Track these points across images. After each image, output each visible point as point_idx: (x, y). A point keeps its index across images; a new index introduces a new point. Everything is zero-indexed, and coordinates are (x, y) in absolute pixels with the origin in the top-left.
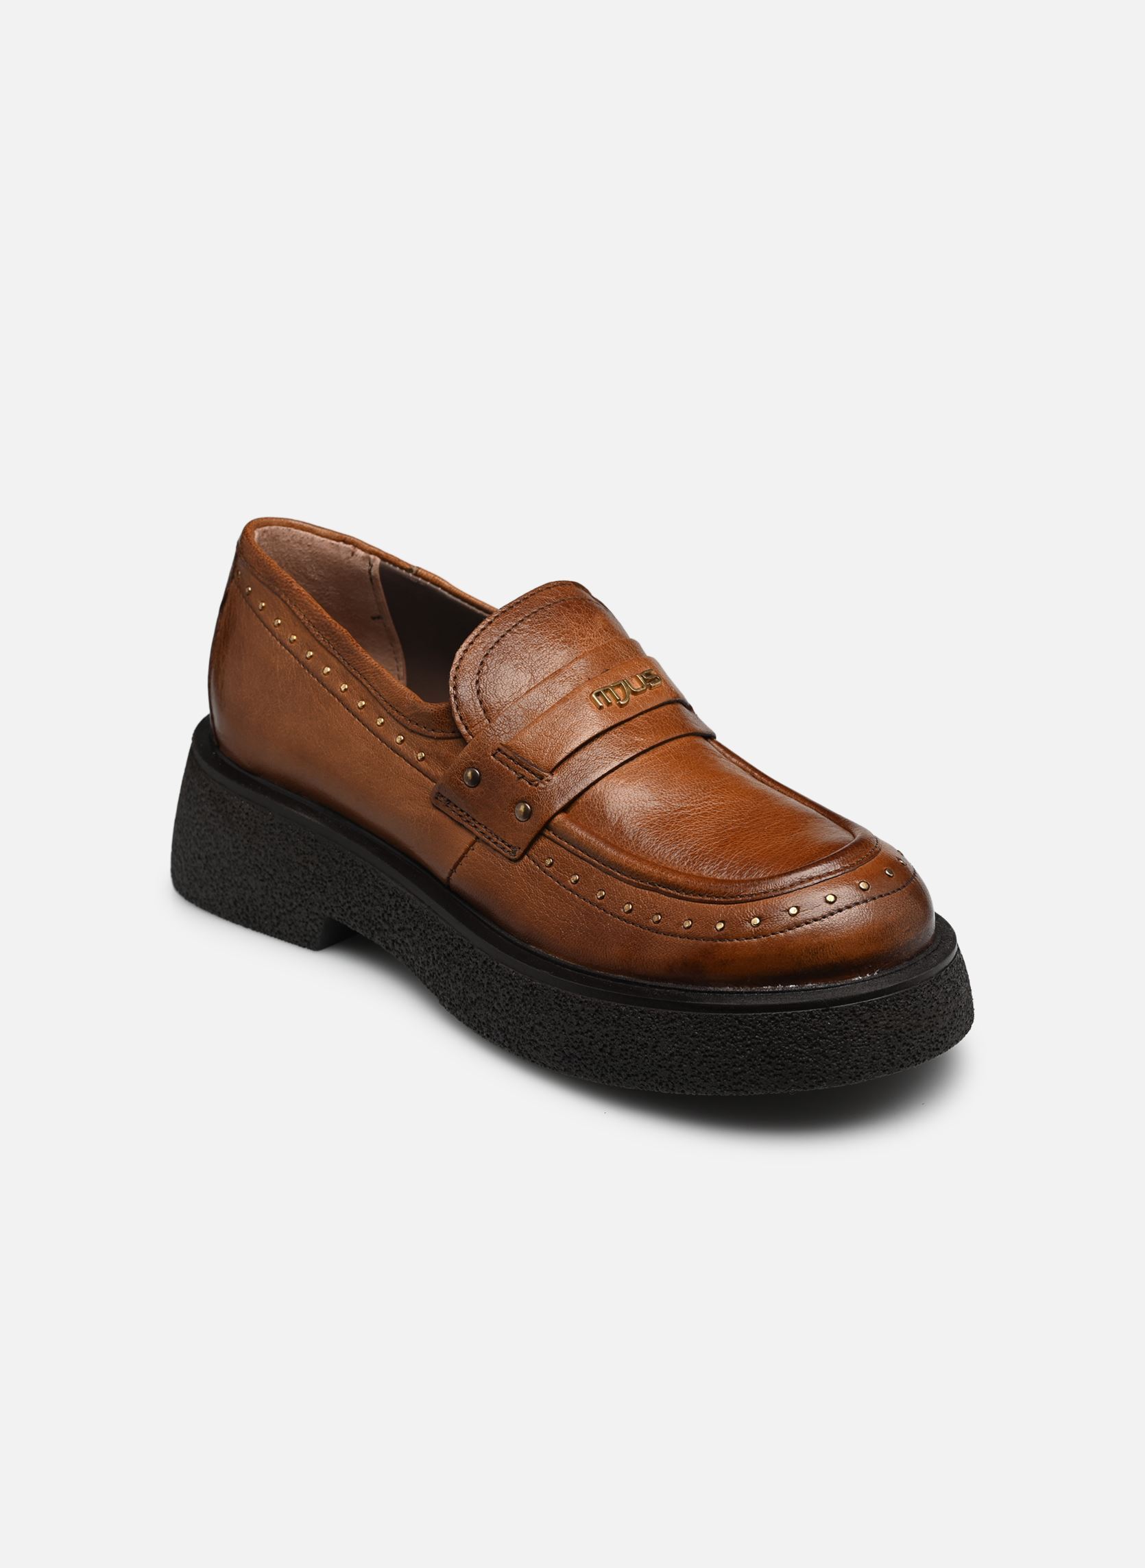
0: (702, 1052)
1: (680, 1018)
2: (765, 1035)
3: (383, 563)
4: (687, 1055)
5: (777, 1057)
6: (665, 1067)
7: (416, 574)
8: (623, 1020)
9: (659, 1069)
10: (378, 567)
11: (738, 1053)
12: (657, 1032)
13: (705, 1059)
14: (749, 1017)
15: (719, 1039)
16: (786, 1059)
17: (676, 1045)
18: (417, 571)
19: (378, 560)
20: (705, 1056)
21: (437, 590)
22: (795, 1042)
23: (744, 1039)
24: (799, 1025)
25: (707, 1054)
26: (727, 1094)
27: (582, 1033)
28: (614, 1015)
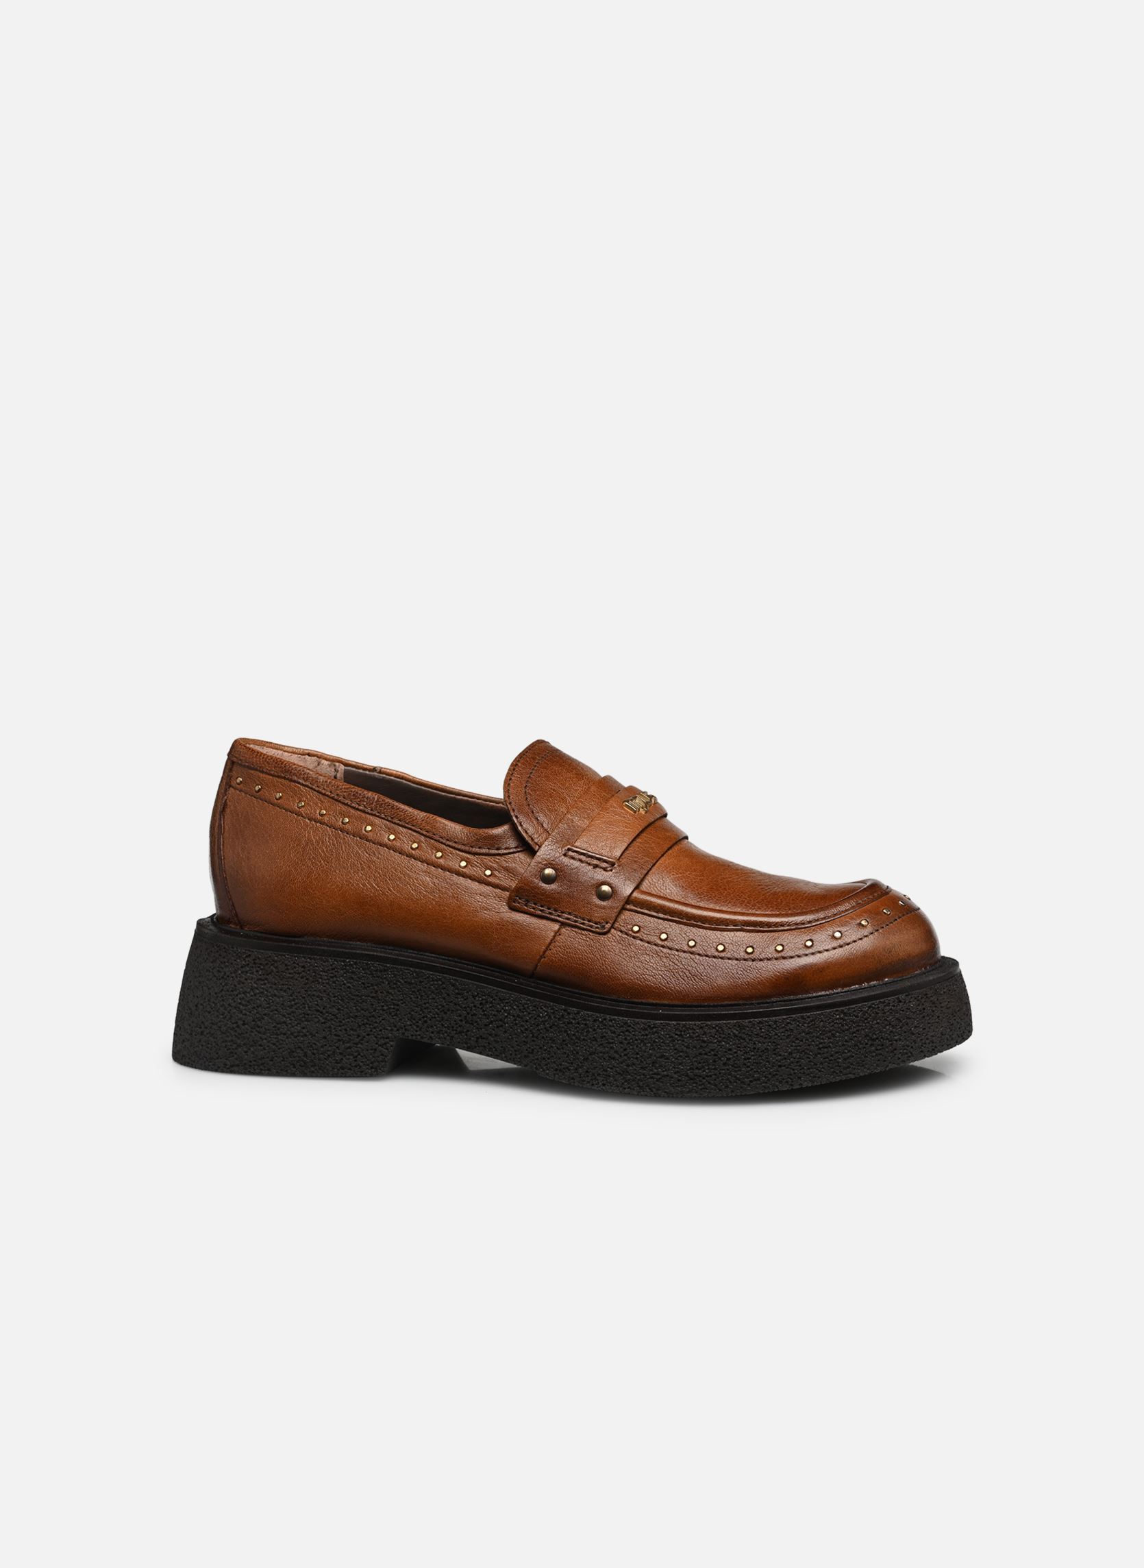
0: (817, 1045)
1: (794, 1020)
2: (866, 1021)
3: (346, 768)
4: (804, 1051)
5: (877, 1039)
6: (784, 1066)
7: (380, 772)
8: (744, 1033)
9: (779, 1069)
10: (343, 771)
11: (846, 1041)
12: (776, 1037)
13: (819, 1051)
14: (852, 1008)
15: (830, 1031)
16: (884, 1040)
17: (794, 1044)
18: (380, 771)
19: (342, 767)
20: (820, 1049)
21: (402, 782)
22: (890, 1024)
23: (850, 1028)
24: (891, 1009)
25: (821, 1046)
26: (838, 1079)
27: (706, 1054)
28: (735, 1031)
